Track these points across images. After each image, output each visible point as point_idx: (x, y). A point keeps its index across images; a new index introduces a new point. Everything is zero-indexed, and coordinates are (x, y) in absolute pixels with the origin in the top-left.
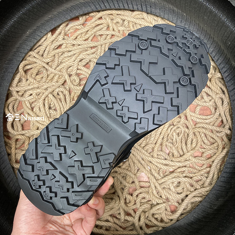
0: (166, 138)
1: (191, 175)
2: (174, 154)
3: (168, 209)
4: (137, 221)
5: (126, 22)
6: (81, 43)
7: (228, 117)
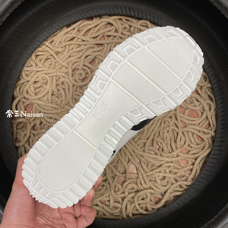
0: (157, 135)
1: (176, 171)
2: (164, 149)
3: (153, 200)
4: (125, 207)
5: (132, 29)
6: (90, 40)
7: (215, 123)
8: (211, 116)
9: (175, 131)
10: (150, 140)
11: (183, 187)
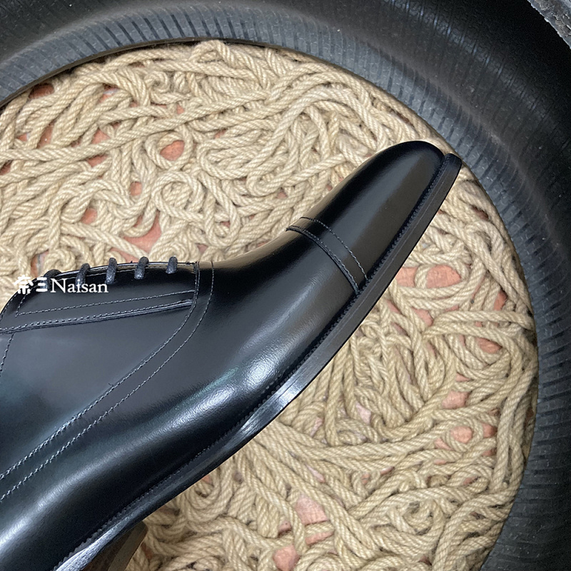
5: (178, 80)
6: (62, 153)
7: (517, 284)
8: (501, 267)
9: (402, 349)
10: (333, 402)
11: (485, 515)
